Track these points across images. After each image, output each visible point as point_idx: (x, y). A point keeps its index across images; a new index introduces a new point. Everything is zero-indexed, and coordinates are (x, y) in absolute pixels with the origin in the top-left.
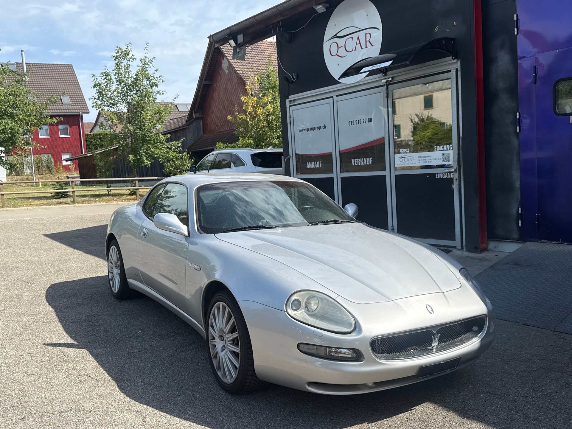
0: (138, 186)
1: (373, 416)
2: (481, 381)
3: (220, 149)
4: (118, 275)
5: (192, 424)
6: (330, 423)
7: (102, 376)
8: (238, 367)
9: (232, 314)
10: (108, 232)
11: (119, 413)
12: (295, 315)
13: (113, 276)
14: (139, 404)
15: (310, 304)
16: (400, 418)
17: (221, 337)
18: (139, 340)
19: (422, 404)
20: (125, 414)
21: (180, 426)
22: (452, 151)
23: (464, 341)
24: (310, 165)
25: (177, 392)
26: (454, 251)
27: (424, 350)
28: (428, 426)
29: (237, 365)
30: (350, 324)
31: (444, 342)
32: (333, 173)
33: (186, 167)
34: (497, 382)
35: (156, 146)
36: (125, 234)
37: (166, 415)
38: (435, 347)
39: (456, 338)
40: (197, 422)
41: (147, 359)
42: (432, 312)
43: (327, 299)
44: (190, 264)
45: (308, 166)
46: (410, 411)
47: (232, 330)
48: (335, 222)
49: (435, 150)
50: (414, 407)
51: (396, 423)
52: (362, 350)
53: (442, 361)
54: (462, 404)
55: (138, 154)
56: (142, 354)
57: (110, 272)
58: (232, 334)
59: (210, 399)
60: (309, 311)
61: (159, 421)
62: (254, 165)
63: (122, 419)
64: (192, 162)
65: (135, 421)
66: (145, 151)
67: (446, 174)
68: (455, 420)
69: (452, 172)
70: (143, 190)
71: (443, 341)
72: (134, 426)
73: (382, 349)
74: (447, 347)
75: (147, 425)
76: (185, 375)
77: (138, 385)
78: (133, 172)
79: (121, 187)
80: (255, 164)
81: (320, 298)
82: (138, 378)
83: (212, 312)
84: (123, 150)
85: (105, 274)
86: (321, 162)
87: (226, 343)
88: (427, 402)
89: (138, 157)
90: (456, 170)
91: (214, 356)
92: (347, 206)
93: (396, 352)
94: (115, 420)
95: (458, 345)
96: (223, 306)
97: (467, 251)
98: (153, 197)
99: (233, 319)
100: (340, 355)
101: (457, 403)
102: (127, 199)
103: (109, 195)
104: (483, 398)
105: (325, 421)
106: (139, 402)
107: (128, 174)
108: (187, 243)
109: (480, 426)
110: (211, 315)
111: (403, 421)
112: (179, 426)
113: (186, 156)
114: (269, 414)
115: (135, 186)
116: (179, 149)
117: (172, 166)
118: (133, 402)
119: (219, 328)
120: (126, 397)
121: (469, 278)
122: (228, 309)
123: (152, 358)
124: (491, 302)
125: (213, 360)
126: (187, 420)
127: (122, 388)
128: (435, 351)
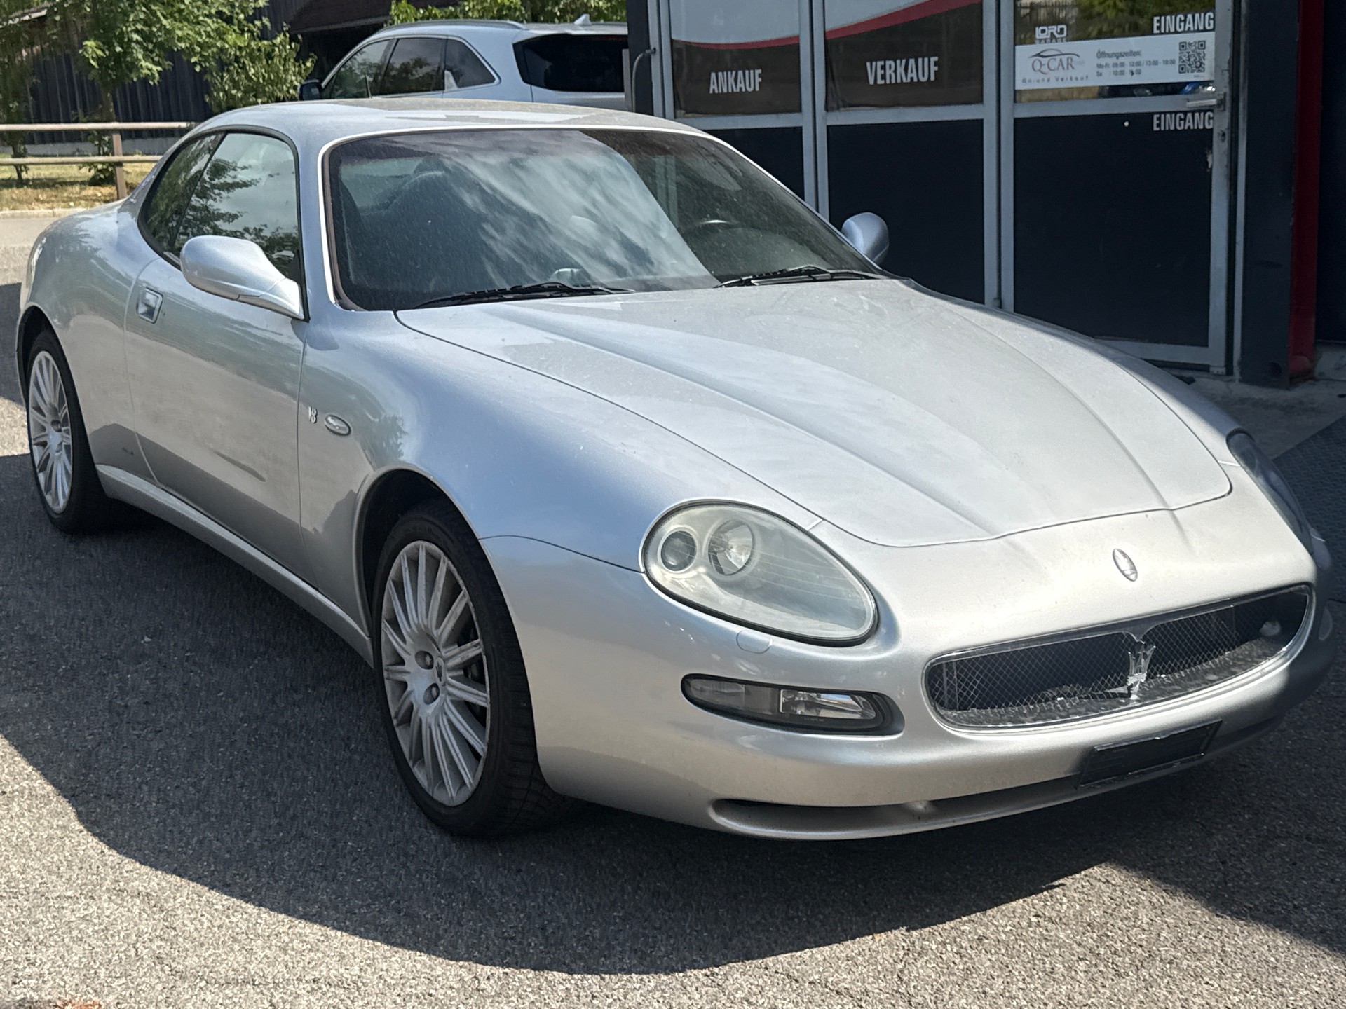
0: (121, 152)
1: (926, 906)
2: (1281, 799)
3: (404, 22)
4: (63, 452)
5: (332, 933)
6: (787, 929)
7: (24, 784)
8: (481, 753)
9: (461, 582)
10: (23, 306)
11: (85, 901)
12: (674, 583)
13: (49, 456)
14: (152, 872)
15: (727, 547)
16: (1014, 912)
17: (425, 659)
18: (147, 666)
19: (1084, 869)
20: (106, 905)
21: (292, 940)
22: (1213, 33)
23: (1233, 670)
24: (722, 83)
25: (278, 834)
26: (1203, 381)
27: (1101, 696)
28: (1105, 938)
29: (480, 747)
30: (859, 615)
31: (1166, 673)
32: (799, 110)
33: (285, 88)
34: (1335, 801)
35: (180, 11)
36: (80, 312)
37: (244, 905)
38: (1136, 689)
39: (1206, 661)
40: (347, 927)
41: (175, 726)
42: (1131, 573)
43: (783, 534)
44: (311, 413)
45: (713, 87)
46: (1045, 893)
47: (463, 635)
48: (811, 275)
49: (1156, 31)
50: (1059, 878)
51: (1001, 929)
52: (899, 696)
53: (1157, 734)
54: (1219, 870)
55: (115, 37)
56: (157, 711)
57: (38, 441)
58: (463, 647)
59: (388, 854)
60: (720, 571)
61: (220, 927)
62: (525, 80)
63: (96, 921)
64: (307, 68)
65: (142, 927)
66: (139, 26)
67: (1189, 115)
68: (1192, 922)
69: (1210, 109)
70: (138, 170)
71: (1164, 667)
72: (137, 941)
73: (961, 694)
74: (1176, 687)
75: (181, 940)
76: (305, 779)
77: (145, 810)
78: (101, 103)
79: (62, 156)
80: (528, 76)
81: (757, 525)
82: (145, 788)
83: (392, 574)
84: (65, 25)
85: (21, 448)
86: (758, 72)
87: (440, 675)
88: (1103, 865)
89: (118, 49)
90: (1221, 103)
91: (400, 716)
92: (851, 223)
93: (1007, 705)
94: (73, 925)
95: (1212, 683)
96: (429, 555)
97: (1244, 380)
98: (173, 185)
99: (464, 596)
100: (824, 713)
101: (1200, 867)
102: (86, 199)
103: (21, 183)
104: (1287, 854)
105: (770, 920)
106: (151, 866)
107: (85, 111)
108: (301, 344)
109: (1274, 941)
110: (390, 584)
111: (1024, 924)
112: (287, 939)
113: (284, 47)
114: (584, 901)
115: (111, 151)
116: (258, 23)
117: (236, 85)
118: (130, 865)
119: (418, 626)
120: (106, 850)
121: (1257, 461)
122: (445, 565)
123: (193, 725)
124: (1327, 544)
125: (397, 730)
126: (316, 922)
127: (91, 822)
128: (1137, 701)
